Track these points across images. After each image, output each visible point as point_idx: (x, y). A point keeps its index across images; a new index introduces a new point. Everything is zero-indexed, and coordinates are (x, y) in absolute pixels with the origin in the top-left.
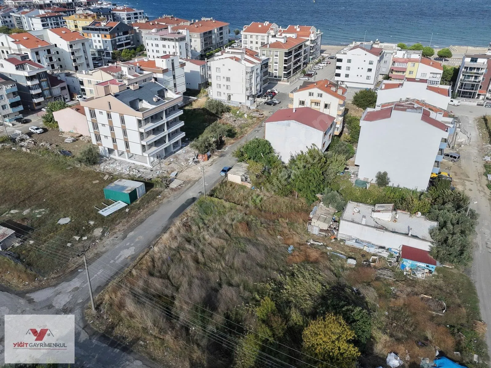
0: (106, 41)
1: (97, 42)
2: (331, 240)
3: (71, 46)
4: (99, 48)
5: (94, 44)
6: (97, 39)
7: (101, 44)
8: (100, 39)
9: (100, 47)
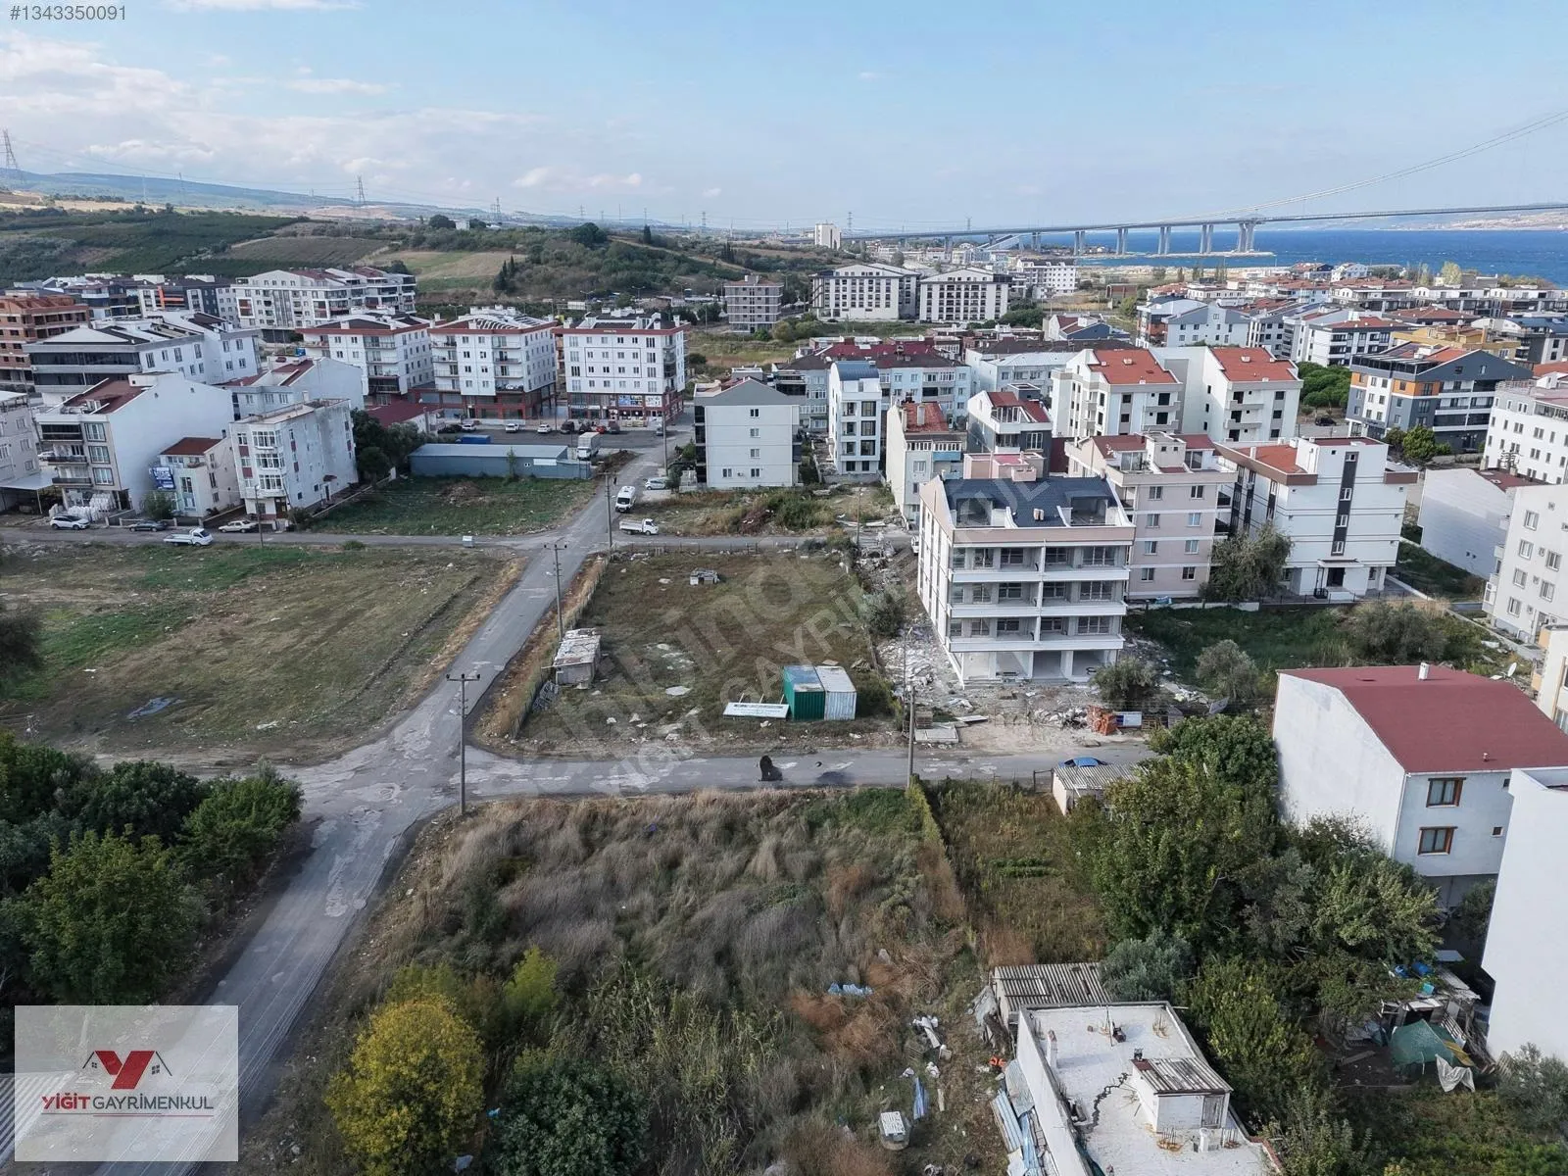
0: (1400, 401)
1: (1377, 399)
2: (986, 1063)
3: (1238, 396)
4: (1374, 417)
5: (1367, 406)
6: (1378, 390)
7: (1384, 408)
8: (1386, 392)
9: (1379, 414)
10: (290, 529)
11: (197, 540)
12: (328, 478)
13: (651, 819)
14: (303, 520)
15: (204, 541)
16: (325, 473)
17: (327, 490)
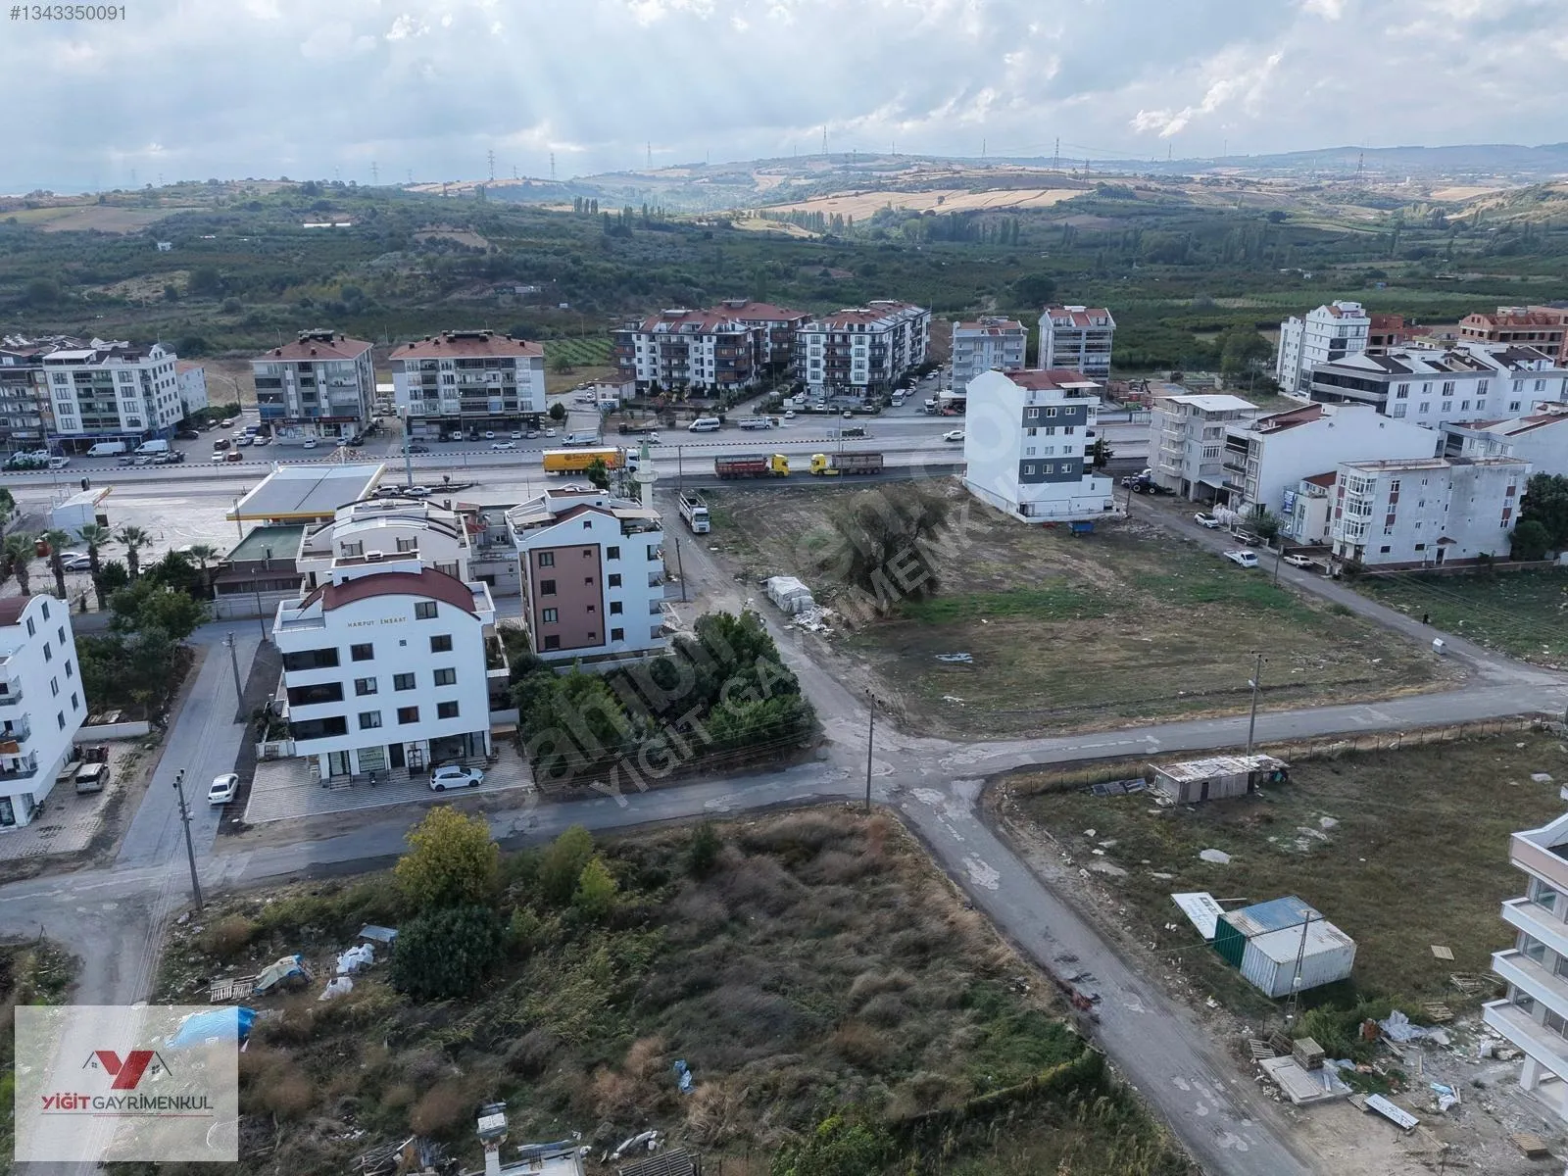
10: (1336, 578)
11: (1241, 560)
12: (1443, 541)
13: (904, 899)
14: (1354, 573)
15: (1246, 563)
16: (1444, 534)
17: (1441, 553)
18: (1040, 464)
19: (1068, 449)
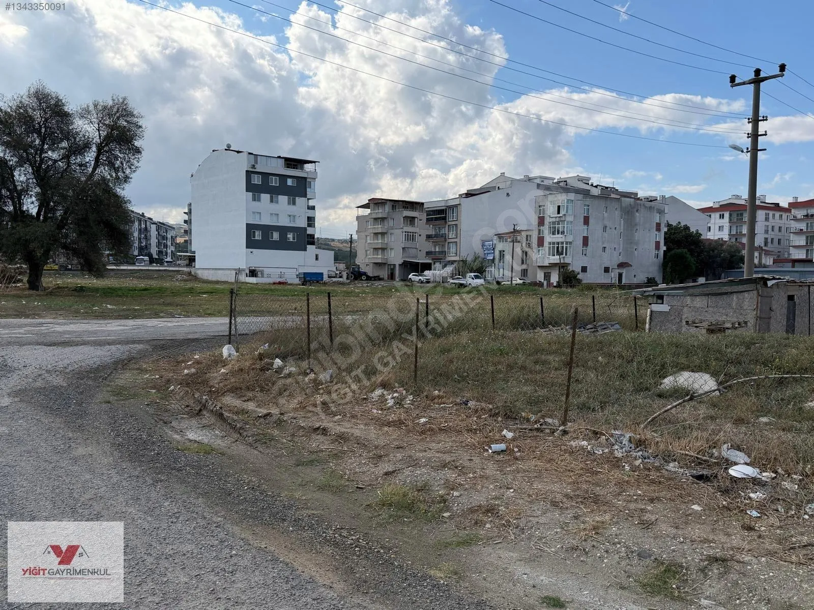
12: (621, 265)
16: (622, 259)
17: (620, 275)
18: (267, 230)
19: (292, 217)
